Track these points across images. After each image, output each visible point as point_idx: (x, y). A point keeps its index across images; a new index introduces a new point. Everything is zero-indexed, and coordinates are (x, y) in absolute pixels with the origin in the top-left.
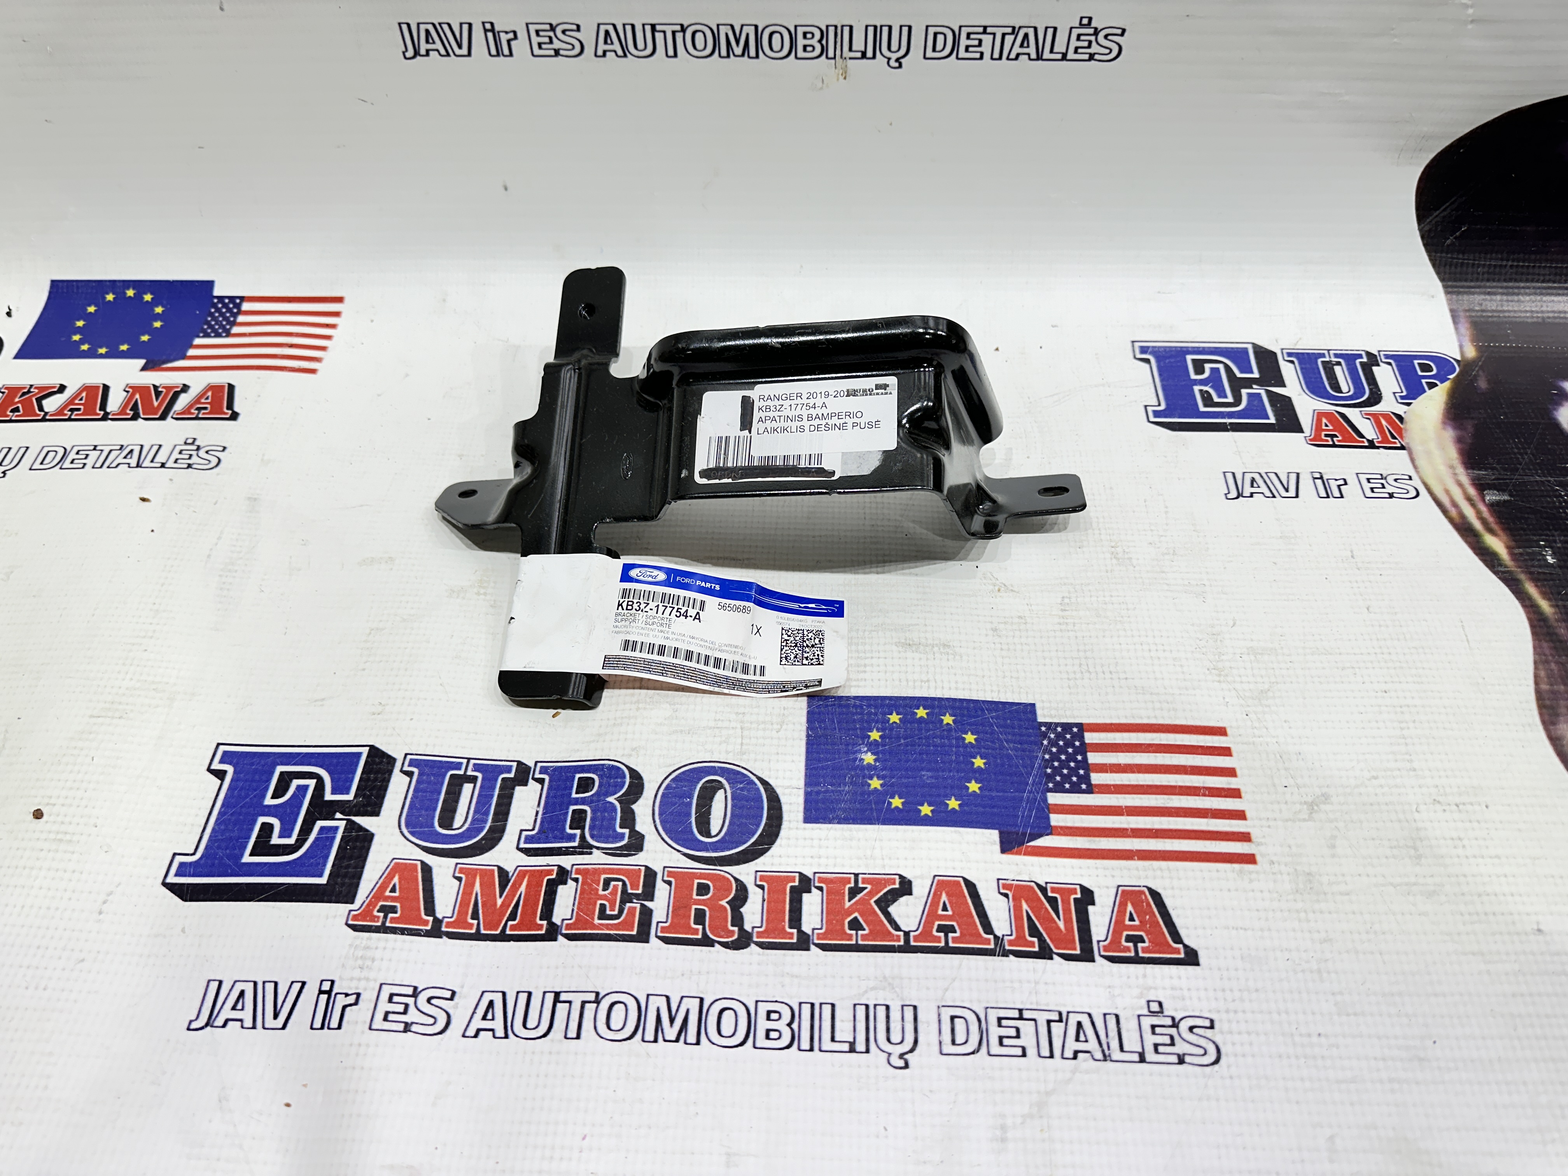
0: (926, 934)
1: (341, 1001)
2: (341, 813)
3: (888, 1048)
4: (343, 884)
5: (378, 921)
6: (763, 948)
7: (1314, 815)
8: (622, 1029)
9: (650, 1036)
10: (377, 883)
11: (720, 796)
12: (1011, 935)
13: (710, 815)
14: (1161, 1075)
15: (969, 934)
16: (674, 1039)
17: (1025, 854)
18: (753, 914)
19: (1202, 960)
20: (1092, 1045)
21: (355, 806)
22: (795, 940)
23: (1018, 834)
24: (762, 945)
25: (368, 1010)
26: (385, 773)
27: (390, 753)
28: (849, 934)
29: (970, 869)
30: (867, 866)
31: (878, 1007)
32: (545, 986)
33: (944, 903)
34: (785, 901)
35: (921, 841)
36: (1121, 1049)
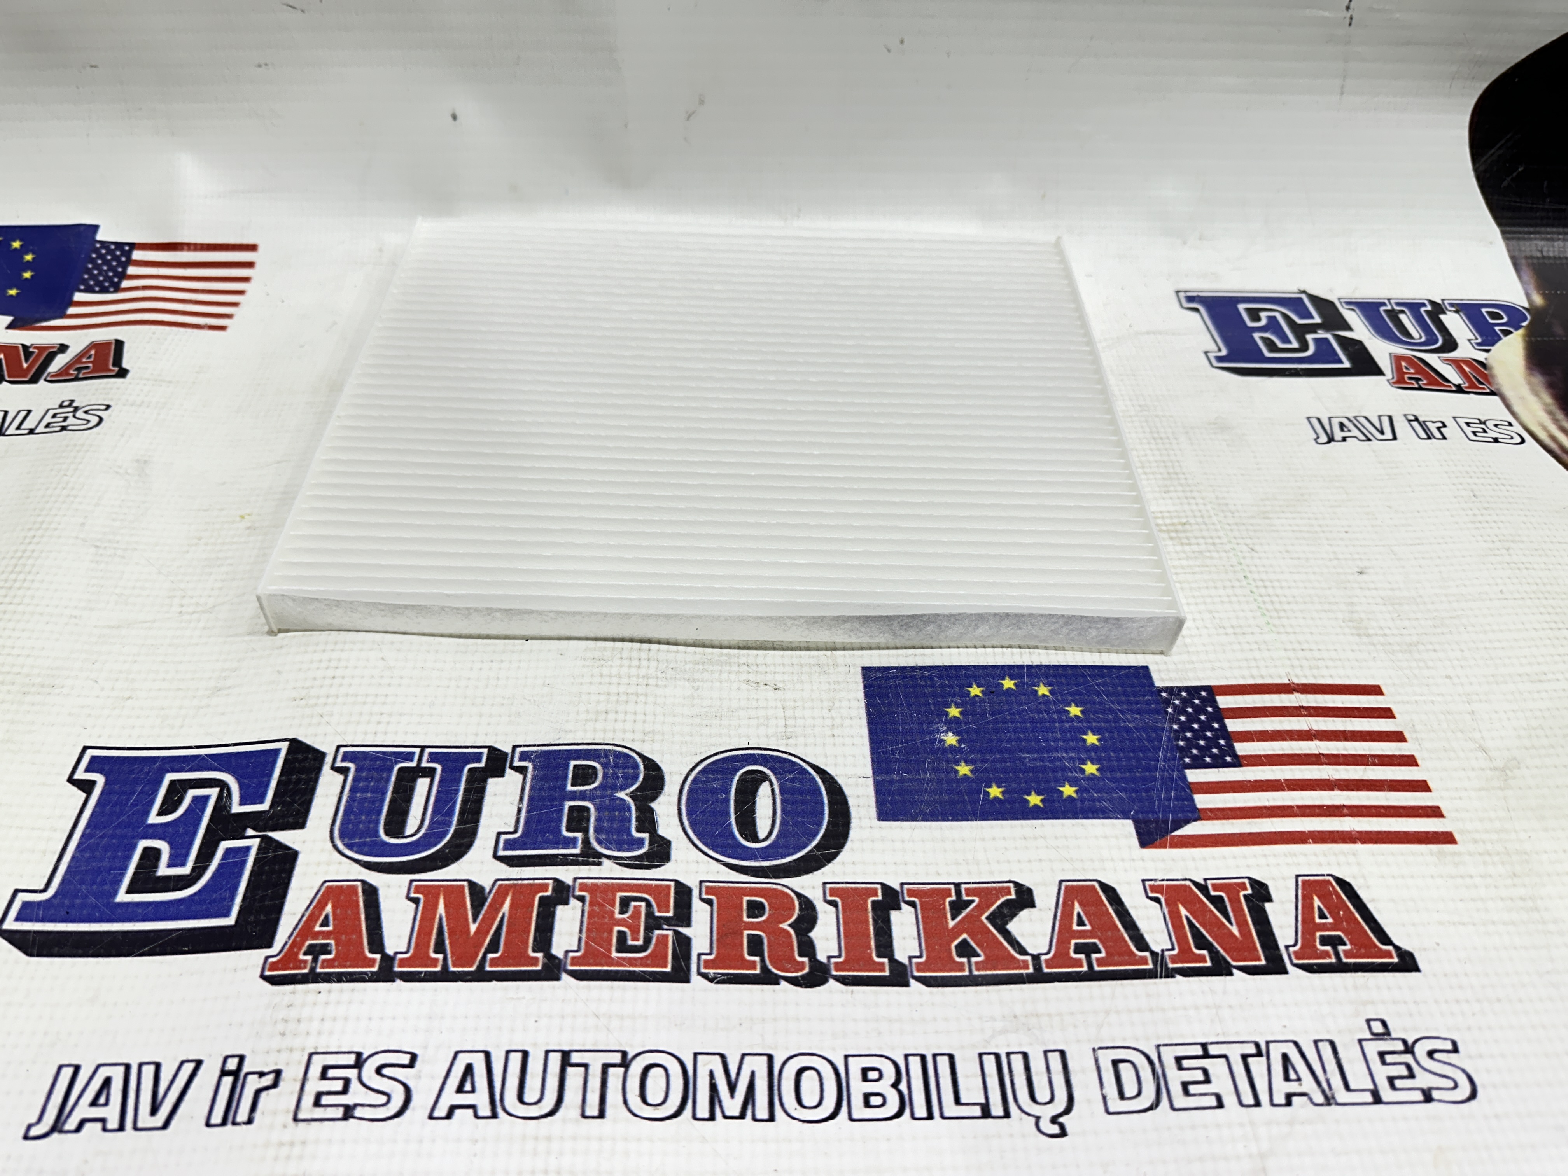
0: (1061, 957)
1: (253, 1084)
2: (254, 829)
3: (1036, 1110)
4: (256, 923)
5: (305, 968)
6: (845, 984)
7: (1511, 782)
8: (663, 1103)
9: (703, 1111)
10: (303, 916)
11: (765, 788)
12: (1173, 949)
13: (754, 813)
14: (1407, 1119)
15: (1118, 952)
16: (737, 1114)
17: (1172, 846)
18: (827, 939)
19: (1422, 965)
20: (1308, 1084)
21: (271, 818)
22: (887, 973)
23: (1156, 821)
24: (844, 981)
25: (292, 1093)
26: (311, 773)
27: (317, 746)
28: (958, 963)
29: (1105, 870)
30: (969, 873)
31: (1013, 1057)
32: (548, 1044)
33: (1079, 915)
34: (867, 921)
35: (1035, 838)
36: (1347, 1087)
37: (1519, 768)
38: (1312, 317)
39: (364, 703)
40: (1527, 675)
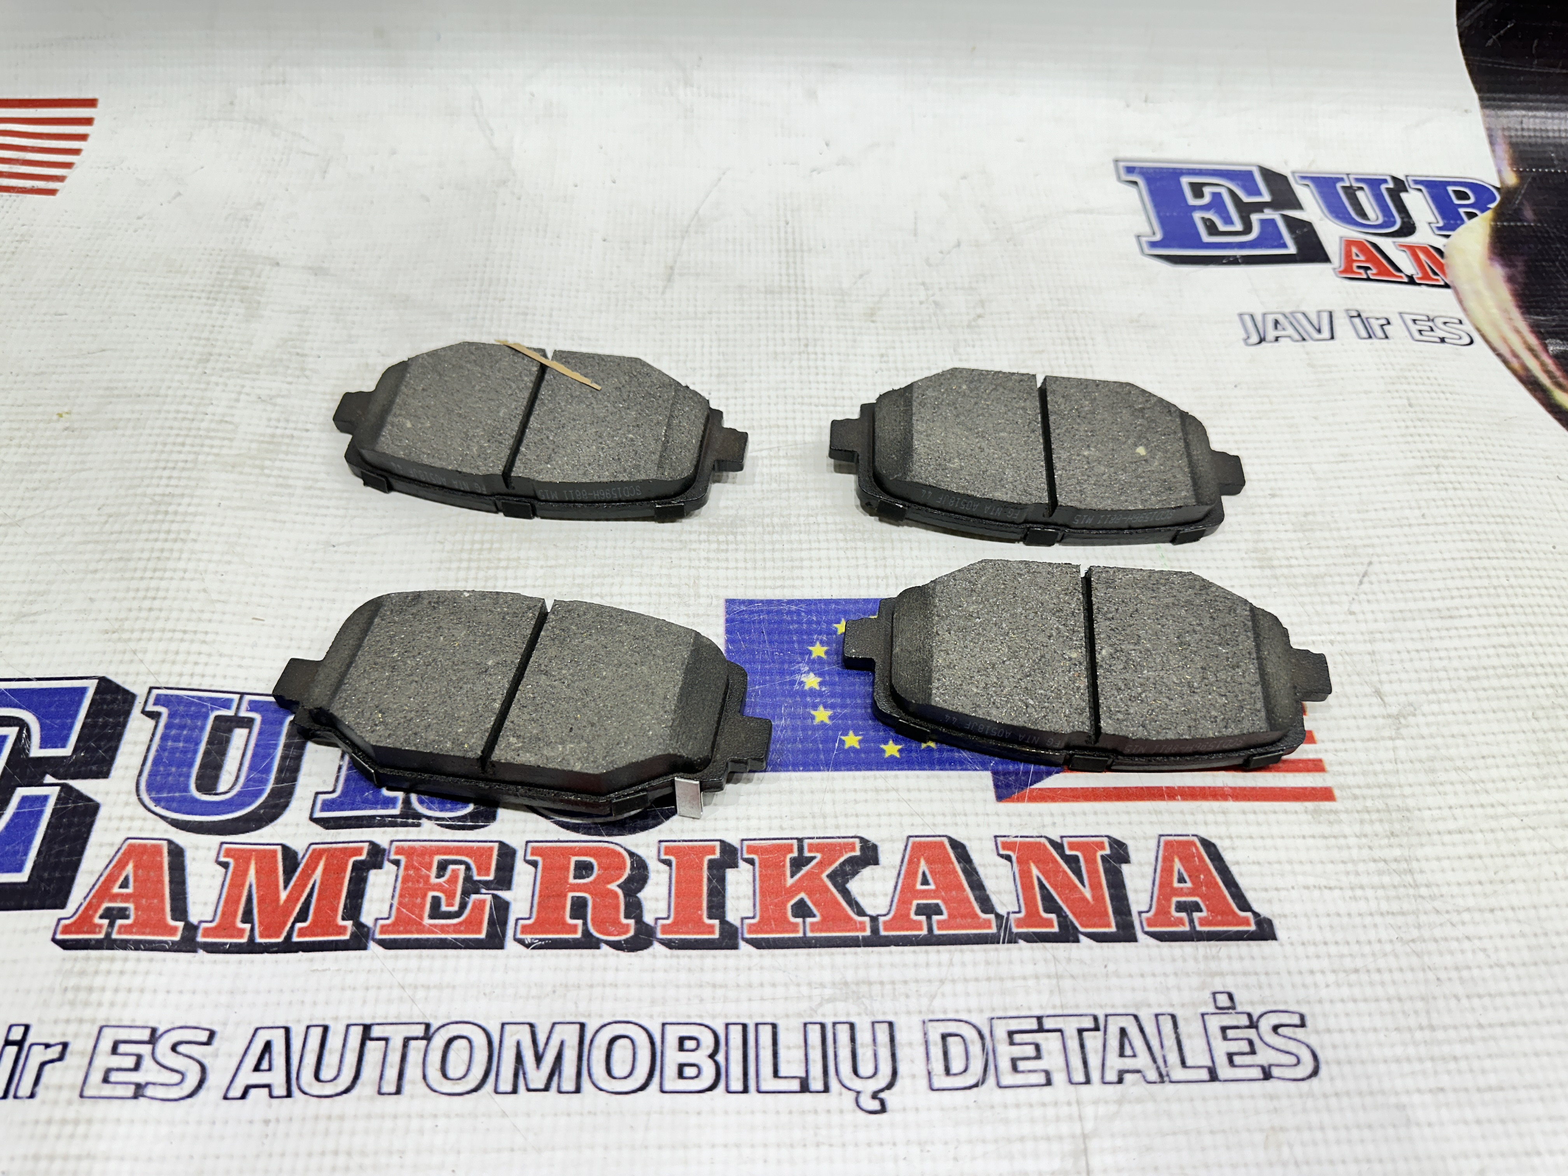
0: (900, 918)
1: (37, 1056)
2: (54, 776)
3: (857, 1084)
4: (49, 881)
5: (100, 932)
6: (671, 948)
7: (1404, 731)
8: (464, 1076)
10: (101, 875)
12: (1019, 912)
14: (1241, 1097)
15: (962, 914)
16: (541, 1086)
17: (1029, 801)
18: (657, 900)
19: (1279, 933)
20: (1143, 1060)
21: (74, 764)
22: (716, 936)
23: (1017, 773)
24: (669, 944)
25: (79, 1067)
26: (120, 716)
27: (127, 687)
28: (793, 924)
29: (956, 824)
30: (814, 827)
31: (838, 1026)
32: (349, 1017)
33: (924, 874)
34: (701, 880)
35: (887, 790)
36: (1183, 1063)
37: (1414, 715)
38: (1259, 193)
39: (182, 640)
40: (1438, 610)
